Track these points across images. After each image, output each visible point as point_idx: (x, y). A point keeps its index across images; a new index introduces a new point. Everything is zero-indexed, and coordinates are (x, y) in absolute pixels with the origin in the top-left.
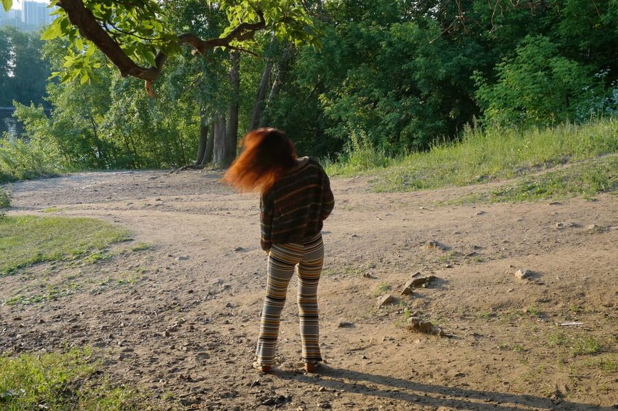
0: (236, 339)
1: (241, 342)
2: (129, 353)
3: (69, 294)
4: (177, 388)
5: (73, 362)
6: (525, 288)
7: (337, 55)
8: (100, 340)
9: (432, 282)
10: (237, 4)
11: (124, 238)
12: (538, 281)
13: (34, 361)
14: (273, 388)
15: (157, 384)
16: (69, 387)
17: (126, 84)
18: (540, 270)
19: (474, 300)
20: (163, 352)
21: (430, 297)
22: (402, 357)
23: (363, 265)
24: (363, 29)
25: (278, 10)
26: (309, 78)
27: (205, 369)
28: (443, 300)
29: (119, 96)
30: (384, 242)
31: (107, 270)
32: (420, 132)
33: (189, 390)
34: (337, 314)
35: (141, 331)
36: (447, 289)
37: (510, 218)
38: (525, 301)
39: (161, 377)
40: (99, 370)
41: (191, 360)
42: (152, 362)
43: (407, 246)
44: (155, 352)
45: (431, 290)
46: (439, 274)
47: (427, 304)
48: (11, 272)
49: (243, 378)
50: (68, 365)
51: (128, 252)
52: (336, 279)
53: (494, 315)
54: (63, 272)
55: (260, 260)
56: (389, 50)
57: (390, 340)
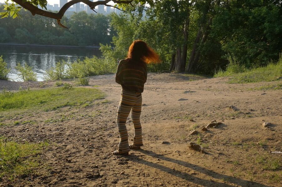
3: (68, 120)
6: (264, 132)
9: (219, 126)
11: (102, 98)
12: (272, 129)
14: (101, 170)
19: (235, 136)
20: (76, 148)
21: (215, 133)
23: (194, 115)
24: (241, 11)
27: (83, 157)
28: (220, 135)
30: (210, 105)
31: (88, 110)
34: (168, 138)
35: (81, 138)
36: (225, 129)
37: (277, 96)
38: (261, 138)
39: (60, 159)
41: (82, 153)
43: (219, 108)
45: (217, 129)
46: (225, 122)
47: (211, 136)
48: (54, 109)
49: (94, 163)
51: (100, 104)
52: (178, 121)
53: (241, 145)
54: (72, 110)
55: (150, 110)
56: (253, 20)
57: (178, 152)
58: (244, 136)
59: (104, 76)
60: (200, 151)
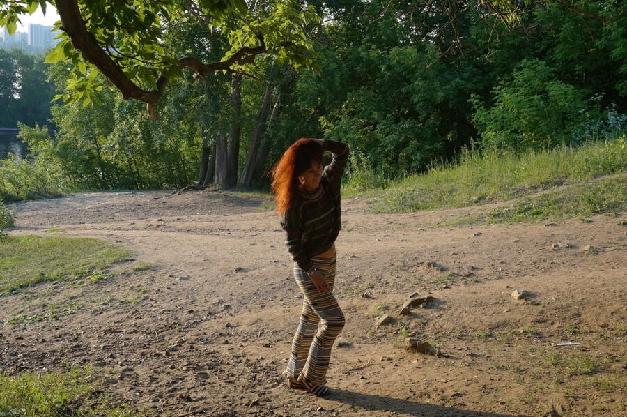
0: (235, 359)
1: (240, 362)
2: (129, 373)
4: (177, 408)
5: (73, 381)
6: (522, 308)
7: (337, 78)
8: (101, 359)
9: (429, 302)
10: (239, 28)
11: (126, 258)
12: (534, 302)
13: (35, 381)
14: (272, 408)
15: (157, 404)
16: (70, 406)
17: (130, 106)
18: (536, 290)
19: (471, 320)
20: (163, 372)
21: (428, 317)
22: (399, 377)
23: (361, 285)
24: (363, 53)
25: (278, 35)
26: (310, 101)
27: (205, 389)
28: (441, 321)
29: (123, 118)
30: (383, 263)
31: (109, 289)
32: (418, 155)
33: (188, 409)
35: (142, 351)
37: (507, 239)
38: (521, 321)
39: (160, 396)
40: (100, 389)
41: (190, 380)
42: (152, 381)
44: (155, 372)
45: (429, 311)
46: (436, 294)
47: (424, 324)
48: (13, 291)
49: (242, 397)
50: (68, 384)
51: (130, 272)
53: (491, 336)
54: (65, 292)
55: (260, 280)
56: (388, 74)
57: (388, 360)
58: (490, 320)
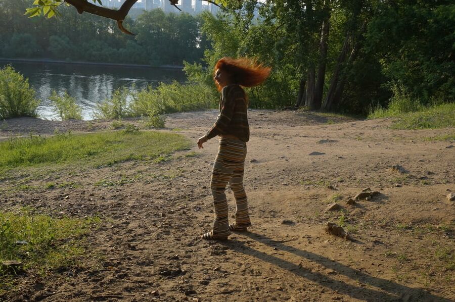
0: (201, 224)
3: (132, 182)
6: (449, 208)
7: (394, 30)
9: (374, 197)
11: (185, 148)
19: (401, 214)
21: (368, 208)
23: (335, 179)
24: (416, 11)
26: (372, 47)
28: (376, 212)
30: (360, 164)
31: (164, 168)
34: (292, 214)
36: (384, 203)
43: (376, 168)
45: (371, 203)
46: (386, 191)
47: (362, 213)
48: (110, 165)
51: (183, 157)
52: (309, 188)
53: (410, 228)
54: (138, 167)
55: (264, 170)
56: (435, 26)
57: (308, 237)
58: (417, 215)
59: (190, 113)
60: (343, 237)
